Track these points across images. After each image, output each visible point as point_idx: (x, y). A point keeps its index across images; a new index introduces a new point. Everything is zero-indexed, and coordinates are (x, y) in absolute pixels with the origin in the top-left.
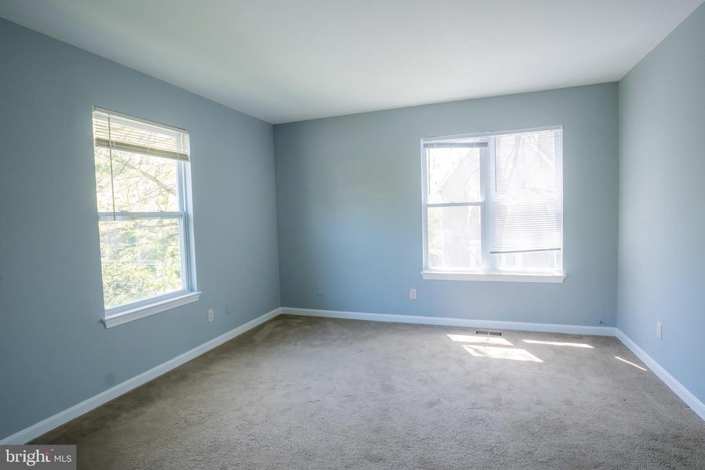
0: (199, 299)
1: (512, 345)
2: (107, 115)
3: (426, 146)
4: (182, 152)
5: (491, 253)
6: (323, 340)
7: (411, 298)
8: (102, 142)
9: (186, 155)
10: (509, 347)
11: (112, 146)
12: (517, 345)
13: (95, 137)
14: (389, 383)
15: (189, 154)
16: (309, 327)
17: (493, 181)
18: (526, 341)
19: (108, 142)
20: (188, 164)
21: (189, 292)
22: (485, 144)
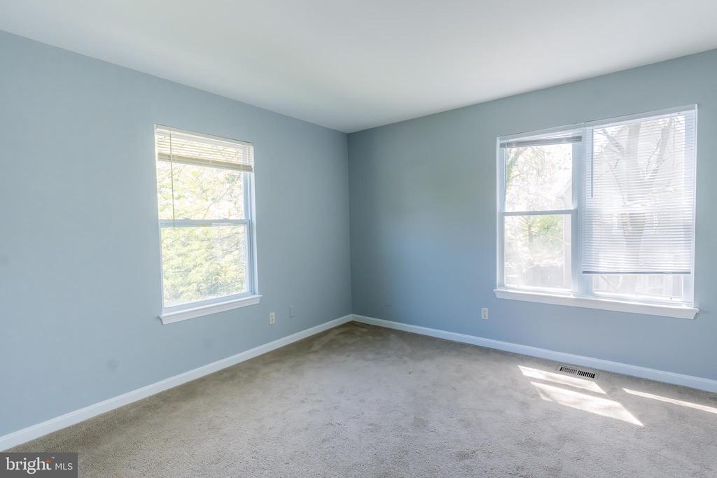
0: (261, 301)
1: (604, 392)
2: (168, 131)
3: (503, 146)
4: (247, 163)
5: (584, 272)
6: (378, 354)
7: (483, 317)
8: (163, 157)
9: (250, 167)
10: (599, 395)
11: (174, 160)
12: (611, 395)
13: (157, 152)
14: (423, 418)
15: (253, 166)
16: (370, 338)
17: (588, 183)
18: (628, 391)
19: (169, 156)
20: (253, 175)
21: (252, 295)
22: (578, 138)
